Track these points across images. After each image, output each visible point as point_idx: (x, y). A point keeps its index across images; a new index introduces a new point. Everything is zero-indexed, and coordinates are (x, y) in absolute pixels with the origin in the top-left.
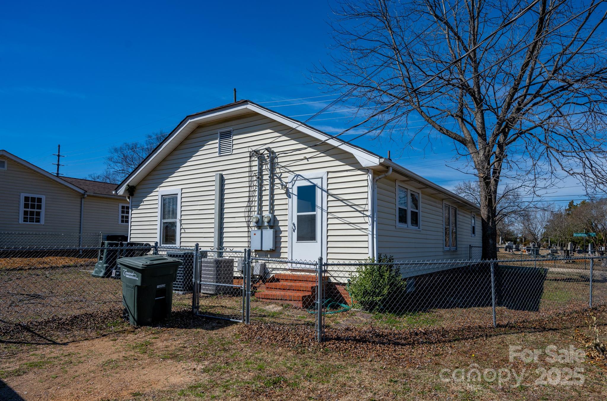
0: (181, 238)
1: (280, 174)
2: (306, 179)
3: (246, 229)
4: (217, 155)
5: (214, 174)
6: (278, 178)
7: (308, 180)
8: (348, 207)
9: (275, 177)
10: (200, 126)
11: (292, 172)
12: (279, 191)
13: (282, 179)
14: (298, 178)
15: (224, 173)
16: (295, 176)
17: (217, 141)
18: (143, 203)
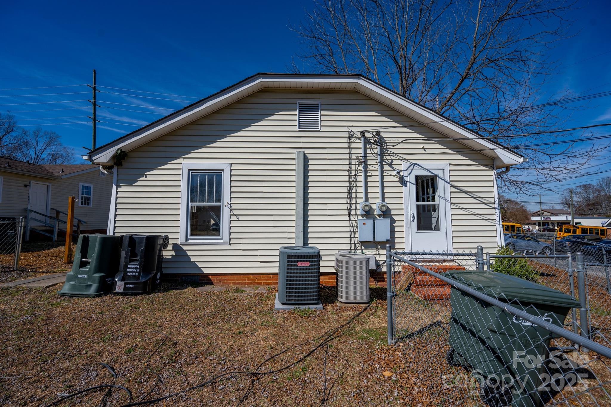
0: (230, 227)
1: (390, 161)
2: (424, 169)
3: (347, 218)
4: (296, 128)
5: (294, 151)
6: (388, 164)
7: (427, 169)
8: (472, 199)
9: (384, 163)
10: (264, 91)
11: (406, 160)
12: (391, 177)
13: (393, 166)
14: (415, 167)
15: (306, 151)
16: (412, 165)
17: (297, 113)
18: (146, 177)
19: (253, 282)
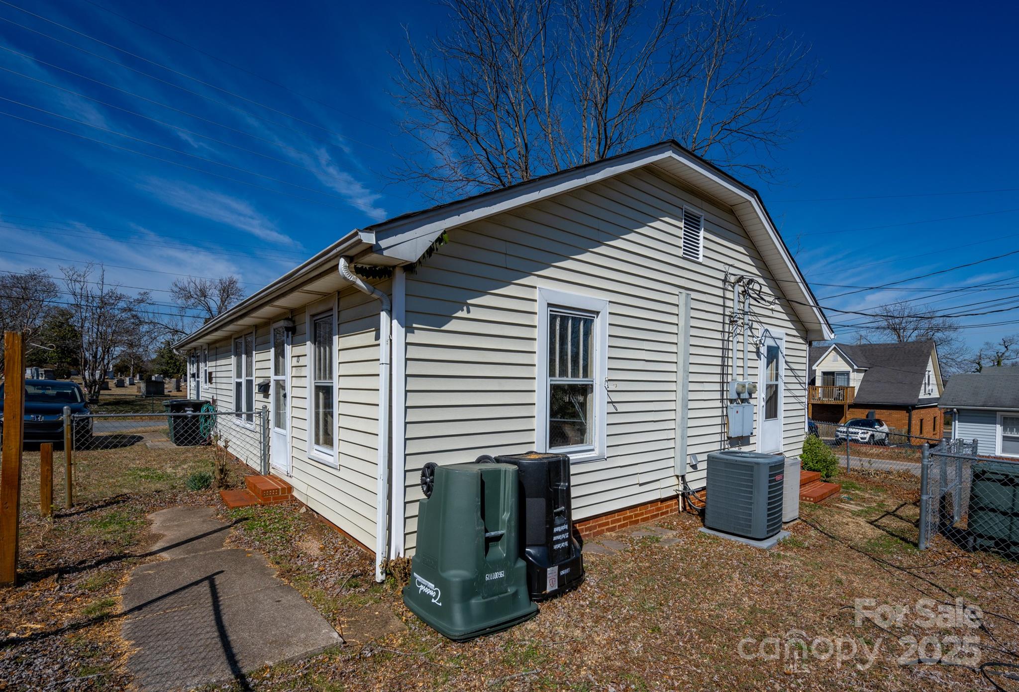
0: (607, 425)
1: (751, 323)
2: (772, 337)
5: (677, 291)
11: (762, 323)
12: (750, 347)
13: (753, 330)
14: (767, 334)
16: (765, 331)
17: (682, 225)
18: (469, 312)
19: (630, 522)
